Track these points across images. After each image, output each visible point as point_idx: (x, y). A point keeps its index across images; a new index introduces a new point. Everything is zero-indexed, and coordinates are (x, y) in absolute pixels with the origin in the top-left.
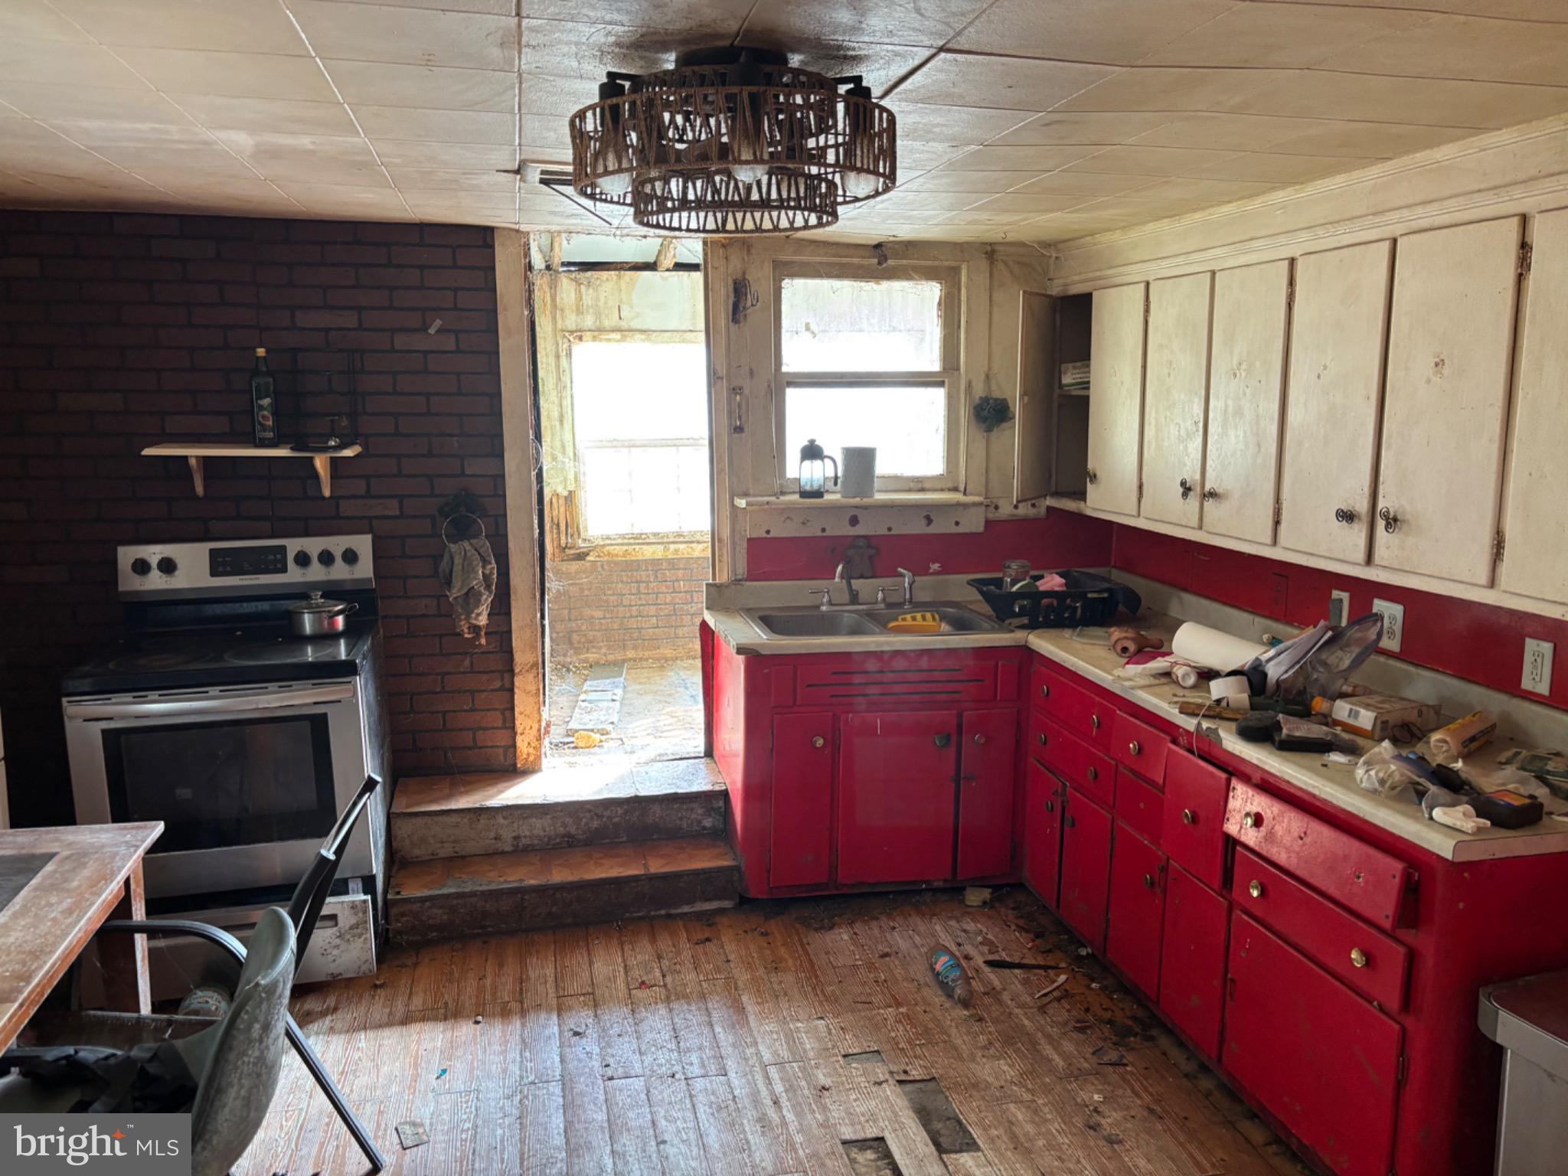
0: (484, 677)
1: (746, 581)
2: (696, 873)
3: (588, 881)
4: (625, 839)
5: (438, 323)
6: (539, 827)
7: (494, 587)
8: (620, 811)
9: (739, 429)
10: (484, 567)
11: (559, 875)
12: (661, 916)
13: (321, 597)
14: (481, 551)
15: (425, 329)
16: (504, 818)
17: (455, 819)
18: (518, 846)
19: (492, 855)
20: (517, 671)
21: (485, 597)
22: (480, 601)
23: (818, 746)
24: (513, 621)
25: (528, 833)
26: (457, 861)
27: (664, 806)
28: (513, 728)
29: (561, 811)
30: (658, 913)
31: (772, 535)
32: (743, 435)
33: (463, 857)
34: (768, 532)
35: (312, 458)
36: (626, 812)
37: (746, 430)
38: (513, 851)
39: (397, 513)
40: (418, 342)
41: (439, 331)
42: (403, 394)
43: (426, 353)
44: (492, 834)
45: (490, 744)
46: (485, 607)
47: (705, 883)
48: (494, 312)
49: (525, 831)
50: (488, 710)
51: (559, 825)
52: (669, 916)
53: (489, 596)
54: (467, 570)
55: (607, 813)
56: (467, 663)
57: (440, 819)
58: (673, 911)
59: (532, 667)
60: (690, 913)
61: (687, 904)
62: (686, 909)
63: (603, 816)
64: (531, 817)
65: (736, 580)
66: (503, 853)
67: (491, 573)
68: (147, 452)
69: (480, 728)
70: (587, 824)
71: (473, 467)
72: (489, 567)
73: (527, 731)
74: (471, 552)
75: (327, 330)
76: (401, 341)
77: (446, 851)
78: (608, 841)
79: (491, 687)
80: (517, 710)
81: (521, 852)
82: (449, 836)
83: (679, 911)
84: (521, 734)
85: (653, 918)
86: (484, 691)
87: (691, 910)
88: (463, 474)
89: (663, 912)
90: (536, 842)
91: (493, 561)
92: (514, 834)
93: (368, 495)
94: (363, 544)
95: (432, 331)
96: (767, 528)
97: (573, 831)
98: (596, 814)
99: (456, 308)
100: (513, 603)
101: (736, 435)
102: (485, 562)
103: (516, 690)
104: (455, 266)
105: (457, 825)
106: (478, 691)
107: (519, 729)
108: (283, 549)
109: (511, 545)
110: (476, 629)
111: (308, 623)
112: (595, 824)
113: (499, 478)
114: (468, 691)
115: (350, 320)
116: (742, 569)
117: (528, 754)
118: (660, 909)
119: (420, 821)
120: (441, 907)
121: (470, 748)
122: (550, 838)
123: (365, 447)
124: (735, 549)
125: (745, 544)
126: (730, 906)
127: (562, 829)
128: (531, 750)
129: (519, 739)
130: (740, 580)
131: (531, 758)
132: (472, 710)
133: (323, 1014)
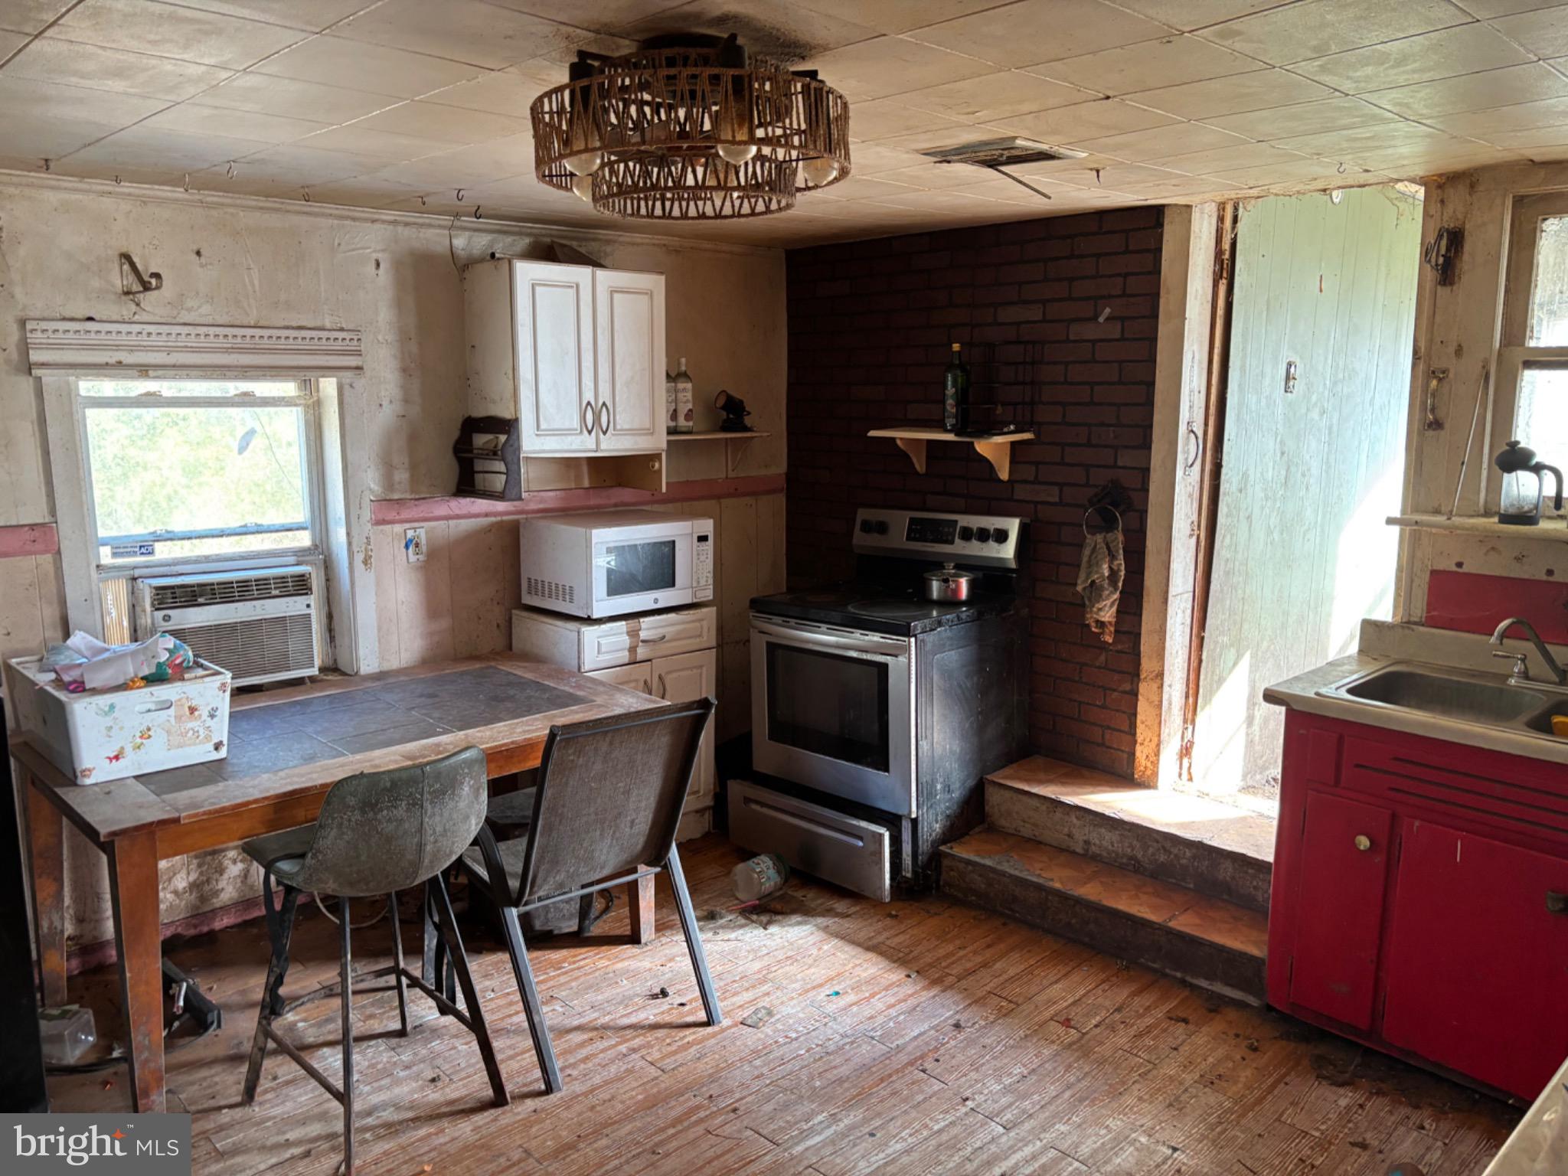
0: (1116, 677)
1: (1423, 625)
2: (1221, 949)
3: (1104, 906)
4: (1191, 886)
5: (1108, 310)
6: (1107, 840)
7: (1120, 584)
8: (1188, 854)
9: (1437, 425)
10: (1111, 562)
11: (1091, 891)
12: (1175, 978)
13: (954, 568)
14: (1111, 545)
15: (1096, 317)
16: (1077, 818)
17: (1035, 803)
18: (1087, 850)
19: (1063, 852)
20: (1142, 677)
21: (1107, 592)
22: (1101, 596)
23: (1362, 848)
24: (1143, 624)
25: (1097, 842)
26: (1032, 844)
27: (1236, 865)
28: (1134, 734)
29: (1129, 831)
30: (1173, 973)
31: (1465, 569)
32: (1442, 433)
33: (1040, 843)
34: (1460, 565)
35: (972, 443)
36: (1194, 857)
37: (1447, 426)
38: (1082, 855)
39: (1057, 499)
40: (1089, 332)
41: (1107, 319)
42: (1072, 384)
43: (1094, 342)
44: (1066, 830)
45: (1115, 746)
46: (1108, 602)
47: (1228, 964)
48: (1156, 296)
49: (1094, 838)
50: (1117, 711)
51: (1126, 844)
52: (1183, 983)
53: (1112, 593)
54: (1094, 564)
55: (1175, 851)
56: (1102, 658)
57: (1025, 798)
58: (1189, 979)
59: (1157, 676)
60: (1207, 990)
61: (1206, 979)
62: (1204, 983)
63: (1170, 853)
64: (1100, 826)
65: (1408, 622)
66: (1074, 853)
67: (1119, 570)
68: (872, 433)
69: (1109, 728)
70: (1153, 854)
71: (1125, 459)
72: (1116, 563)
73: (1146, 743)
74: (1102, 545)
75: (1019, 324)
76: (1076, 331)
77: (1027, 831)
78: (1174, 881)
79: (1121, 689)
80: (1139, 717)
81: (1088, 859)
82: (1029, 818)
83: (1195, 981)
84: (1142, 744)
85: (1165, 975)
86: (1115, 690)
87: (1210, 987)
88: (1115, 466)
89: (1179, 975)
90: (1105, 854)
91: (1122, 557)
92: (1085, 838)
93: (1036, 481)
94: (1013, 526)
95: (1101, 320)
96: (1458, 559)
97: (1139, 856)
98: (1163, 847)
99: (1124, 295)
100: (1145, 605)
101: (1431, 433)
102: (1113, 557)
103: (1140, 697)
104: (1127, 251)
105: (1036, 809)
106: (1110, 689)
107: (1140, 738)
108: (956, 522)
109: (1149, 543)
110: (1101, 624)
111: (936, 588)
112: (1162, 858)
113: (1146, 471)
114: (1102, 687)
115: (1035, 313)
116: (1419, 610)
117: (1146, 767)
118: (1176, 970)
119: (1008, 794)
120: (980, 876)
121: (1098, 745)
122: (1117, 854)
123: (1038, 434)
124: (1412, 581)
125: (1427, 577)
126: (1255, 1005)
127: (1129, 850)
128: (1149, 764)
129: (1138, 748)
130: (1415, 623)
131: (1149, 772)
132: (1103, 707)
133: (838, 915)
